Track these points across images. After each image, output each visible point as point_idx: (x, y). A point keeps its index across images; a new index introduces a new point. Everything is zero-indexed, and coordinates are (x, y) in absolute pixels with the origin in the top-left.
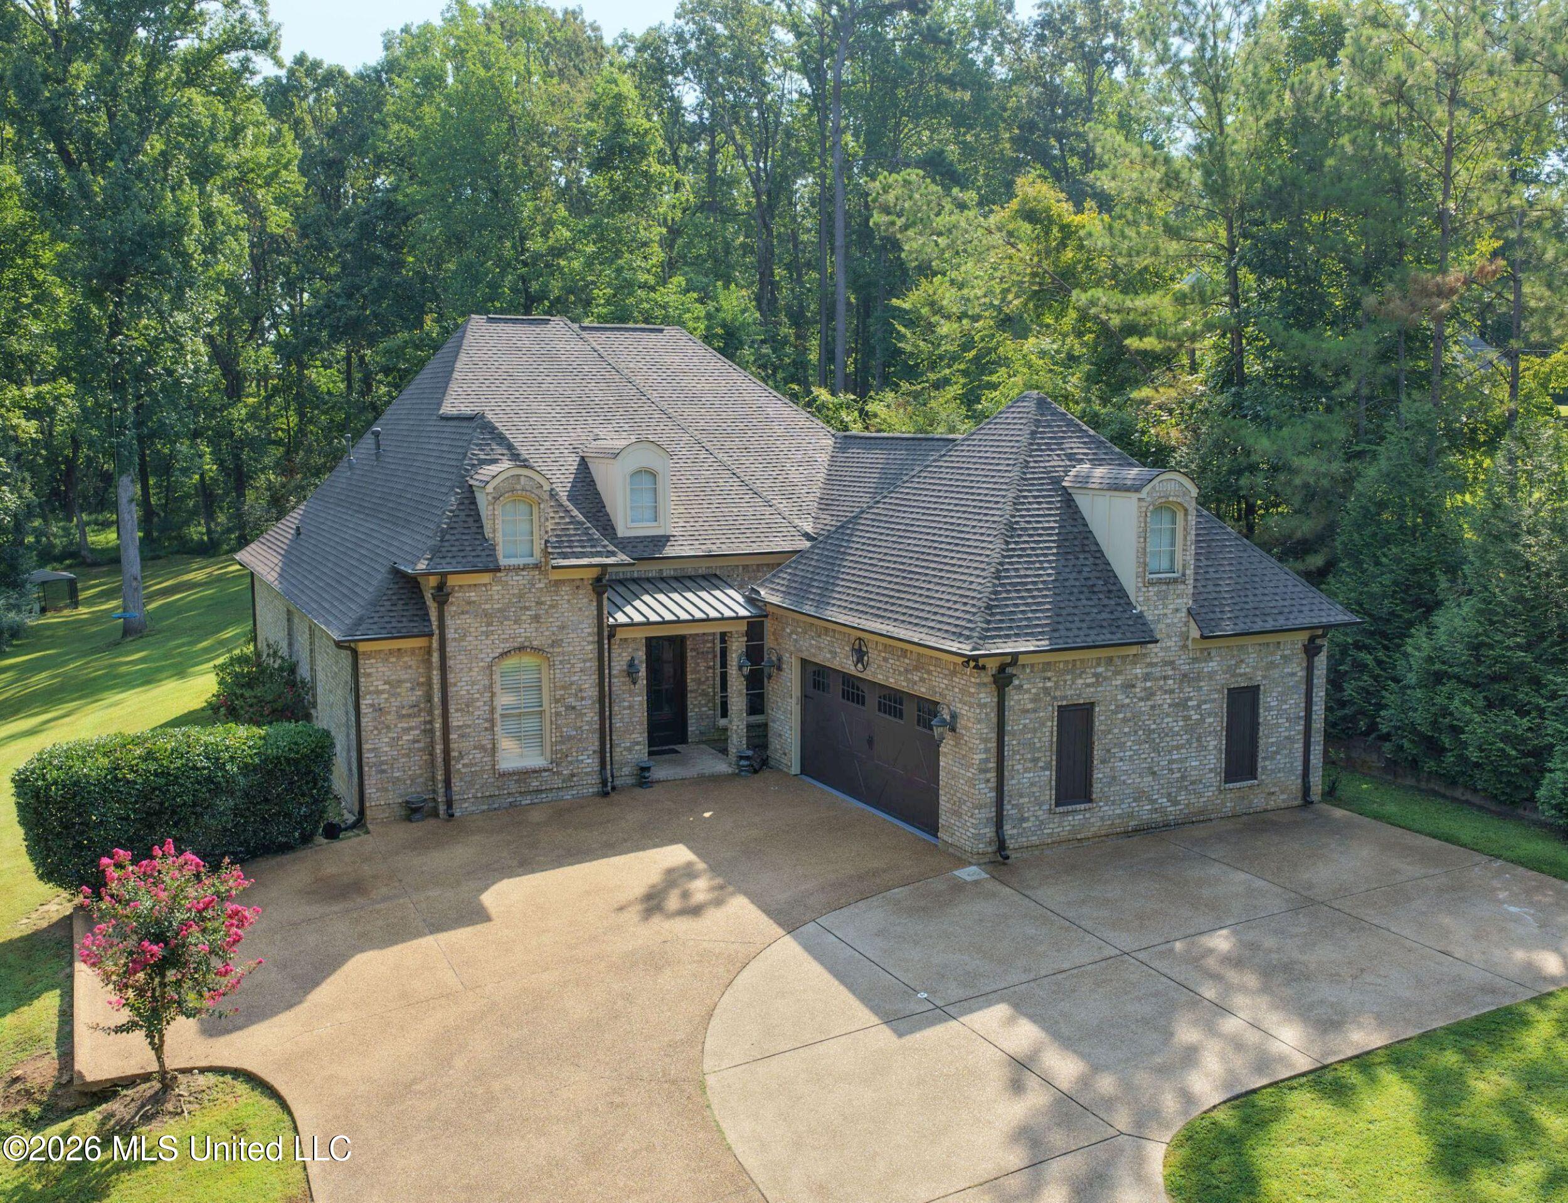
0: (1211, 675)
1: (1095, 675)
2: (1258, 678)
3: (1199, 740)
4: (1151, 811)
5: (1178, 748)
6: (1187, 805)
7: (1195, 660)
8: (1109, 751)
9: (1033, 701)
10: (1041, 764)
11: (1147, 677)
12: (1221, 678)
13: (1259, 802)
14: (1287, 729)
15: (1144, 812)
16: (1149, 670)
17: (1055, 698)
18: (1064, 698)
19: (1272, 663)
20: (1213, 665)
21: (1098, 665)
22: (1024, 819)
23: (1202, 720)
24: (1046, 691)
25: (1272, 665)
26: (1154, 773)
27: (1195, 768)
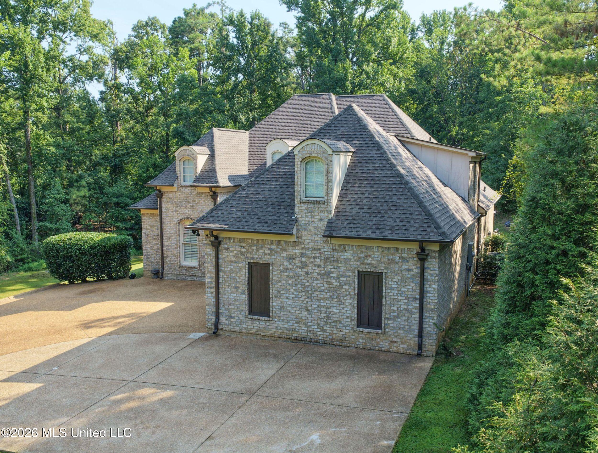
0: (346, 261)
1: (270, 249)
2: (382, 268)
3: (338, 297)
4: (307, 331)
5: (324, 299)
6: (332, 334)
7: (334, 250)
8: (279, 292)
9: (236, 257)
10: (240, 291)
11: (302, 255)
12: (353, 264)
13: (384, 344)
14: (405, 304)
15: (302, 331)
16: (304, 251)
17: (247, 258)
18: (253, 258)
19: (392, 260)
20: (348, 255)
21: (272, 244)
22: (231, 317)
23: (340, 287)
24: (242, 253)
25: (392, 261)
26: (308, 310)
27: (336, 313)
